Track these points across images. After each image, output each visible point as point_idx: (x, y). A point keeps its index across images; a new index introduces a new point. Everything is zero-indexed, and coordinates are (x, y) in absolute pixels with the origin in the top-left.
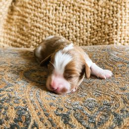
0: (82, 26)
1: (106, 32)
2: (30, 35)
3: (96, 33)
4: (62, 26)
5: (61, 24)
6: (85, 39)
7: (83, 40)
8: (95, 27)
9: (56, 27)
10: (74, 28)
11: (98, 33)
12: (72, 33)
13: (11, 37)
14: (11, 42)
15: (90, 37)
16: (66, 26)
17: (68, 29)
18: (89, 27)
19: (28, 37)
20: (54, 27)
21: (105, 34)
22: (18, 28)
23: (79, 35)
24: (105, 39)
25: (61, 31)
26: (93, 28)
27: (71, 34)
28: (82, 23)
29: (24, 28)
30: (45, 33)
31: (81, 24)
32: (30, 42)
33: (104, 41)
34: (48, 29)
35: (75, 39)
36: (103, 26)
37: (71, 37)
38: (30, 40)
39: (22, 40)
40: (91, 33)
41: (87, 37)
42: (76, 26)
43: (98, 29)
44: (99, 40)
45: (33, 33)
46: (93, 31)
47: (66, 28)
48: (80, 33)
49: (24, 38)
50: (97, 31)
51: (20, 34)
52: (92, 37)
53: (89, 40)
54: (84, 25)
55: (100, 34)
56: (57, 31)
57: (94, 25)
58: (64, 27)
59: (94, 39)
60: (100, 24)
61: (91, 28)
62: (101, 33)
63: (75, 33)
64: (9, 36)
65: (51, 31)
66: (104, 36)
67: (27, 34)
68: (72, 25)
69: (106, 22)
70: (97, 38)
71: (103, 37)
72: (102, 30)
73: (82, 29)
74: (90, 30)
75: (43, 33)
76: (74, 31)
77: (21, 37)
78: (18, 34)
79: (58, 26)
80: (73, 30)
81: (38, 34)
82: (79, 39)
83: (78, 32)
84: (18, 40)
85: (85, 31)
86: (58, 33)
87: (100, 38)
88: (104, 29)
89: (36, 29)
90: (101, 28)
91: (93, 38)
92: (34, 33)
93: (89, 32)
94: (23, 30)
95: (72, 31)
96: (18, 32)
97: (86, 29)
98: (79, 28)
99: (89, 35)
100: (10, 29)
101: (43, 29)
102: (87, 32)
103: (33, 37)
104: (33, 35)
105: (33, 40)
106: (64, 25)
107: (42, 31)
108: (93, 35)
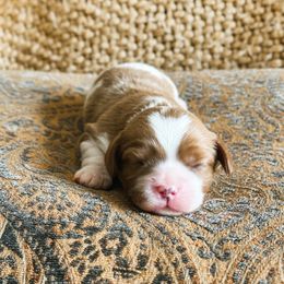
1: (275, 34)
2: (66, 36)
3: (248, 34)
4: (155, 13)
5: (154, 8)
6: (219, 49)
7: (211, 52)
8: (247, 19)
9: (140, 15)
10: (190, 18)
11: (253, 35)
12: (183, 33)
13: (16, 39)
14: (15, 53)
15: (232, 44)
16: (166, 12)
17: (172, 22)
18: (231, 17)
19: (62, 41)
21: (272, 39)
22: (33, 13)
23: (200, 39)
24: (274, 53)
25: (152, 26)
26: (241, 20)
27: (179, 36)
28: (212, 6)
29: (52, 16)
30: (107, 29)
31: (208, 8)
32: (66, 55)
33: (269, 56)
34: (117, 21)
35: (191, 49)
36: (269, 16)
37: (178, 44)
38: (67, 50)
39: (46, 47)
40: (234, 35)
41: (224, 45)
42: (194, 15)
43: (256, 25)
44: (258, 54)
45: (74, 29)
46: (241, 30)
47: (167, 19)
48: (204, 35)
49: (51, 41)
50: (252, 30)
51: (40, 31)
52: (237, 44)
53: (229, 53)
54: (215, 11)
55: (260, 39)
56: (143, 26)
57: (244, 11)
58: (161, 16)
59: (242, 53)
60: (261, 10)
61: (235, 20)
63: (191, 34)
64: (9, 36)
65: (124, 26)
66: (270, 43)
67: (59, 32)
68: (184, 9)
69: (277, 5)
70: (250, 49)
71: (269, 47)
72: (264, 26)
73: (209, 21)
74: (233, 24)
75: (102, 32)
76: (189, 27)
77: (42, 38)
79: (144, 13)
80: (185, 24)
81: (89, 34)
82: (203, 50)
83: (199, 31)
84: (36, 48)
85: (218, 27)
86: (145, 32)
87: (259, 49)
88: (272, 25)
89: (83, 19)
90: (263, 20)
91: (239, 49)
92: (79, 30)
93: (229, 31)
94: (48, 21)
95: (182, 27)
96: (34, 25)
97: (222, 23)
98: (203, 18)
99: (231, 39)
101: (102, 21)
102: (223, 30)
103: (74, 40)
104: (76, 36)
105: (76, 50)
106: (162, 9)
107: (100, 25)
108: (242, 40)
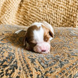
0: (58, 17)
20: (42, 16)
62: (69, 21)
78: (22, 19)
100: (19, 17)
